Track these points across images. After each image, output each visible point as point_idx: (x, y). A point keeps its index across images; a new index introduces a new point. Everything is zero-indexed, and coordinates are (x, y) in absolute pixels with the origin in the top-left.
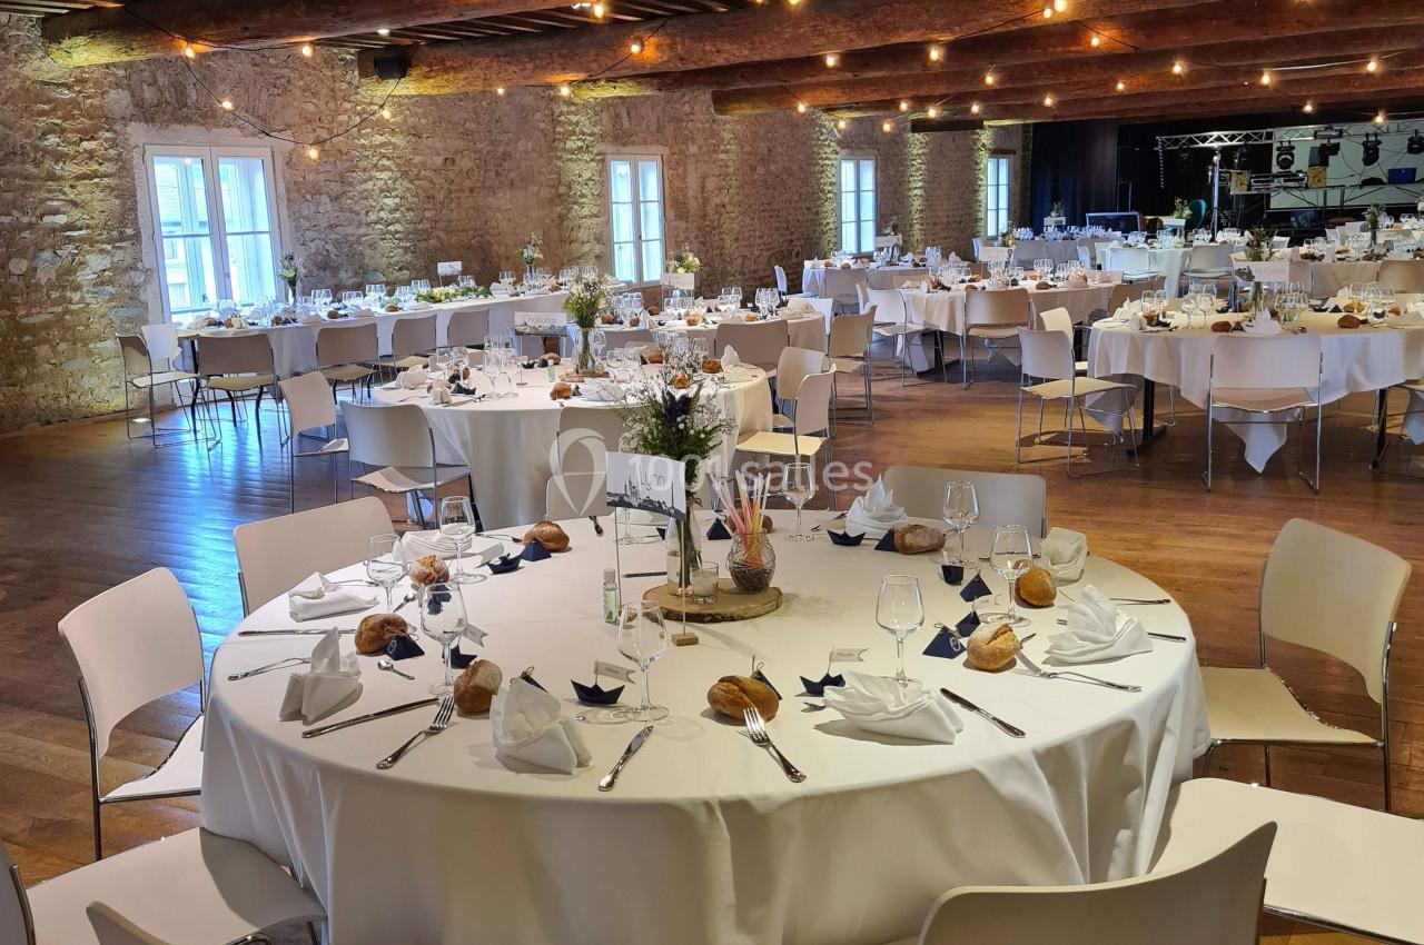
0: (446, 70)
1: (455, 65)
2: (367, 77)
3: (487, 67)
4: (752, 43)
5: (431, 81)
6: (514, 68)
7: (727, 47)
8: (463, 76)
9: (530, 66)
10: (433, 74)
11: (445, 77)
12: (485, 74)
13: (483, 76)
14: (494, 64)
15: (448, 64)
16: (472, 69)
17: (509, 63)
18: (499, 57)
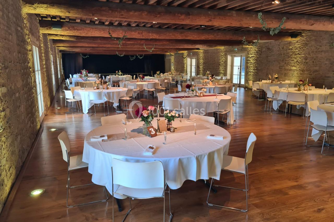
0: (75, 30)
1: (78, 29)
2: (42, 27)
3: (89, 31)
4: (160, 35)
5: (68, 31)
6: (97, 32)
7: (155, 35)
8: (80, 32)
9: (103, 32)
10: (69, 30)
11: (74, 31)
12: (87, 32)
13: (86, 33)
14: (92, 30)
15: (75, 28)
16: (83, 30)
17: (96, 31)
18: (93, 28)
